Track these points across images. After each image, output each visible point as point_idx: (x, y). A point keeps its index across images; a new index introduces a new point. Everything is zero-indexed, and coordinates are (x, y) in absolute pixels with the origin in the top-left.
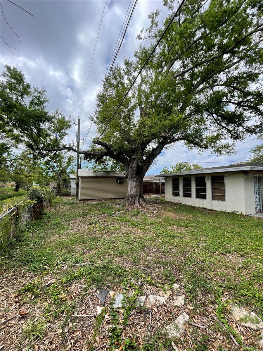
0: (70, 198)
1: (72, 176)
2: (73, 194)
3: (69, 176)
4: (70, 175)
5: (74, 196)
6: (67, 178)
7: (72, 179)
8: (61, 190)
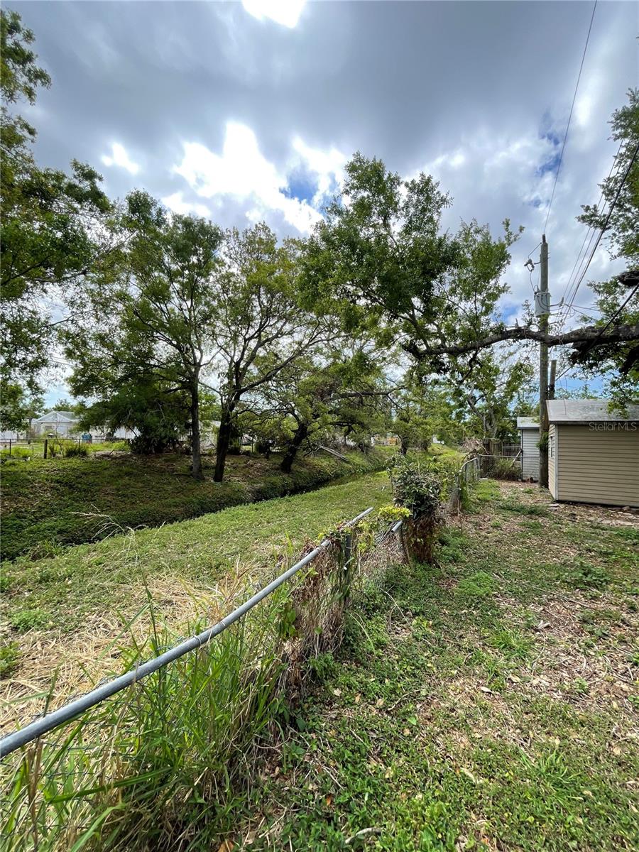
0: (520, 487)
1: (524, 422)
2: (529, 477)
3: (515, 422)
4: (519, 419)
5: (532, 481)
6: (510, 426)
7: (524, 430)
8: (493, 461)
